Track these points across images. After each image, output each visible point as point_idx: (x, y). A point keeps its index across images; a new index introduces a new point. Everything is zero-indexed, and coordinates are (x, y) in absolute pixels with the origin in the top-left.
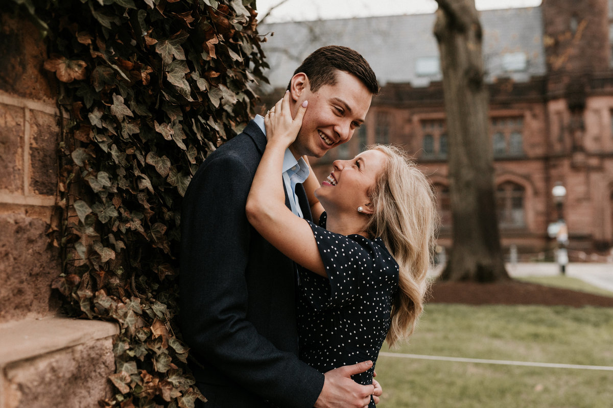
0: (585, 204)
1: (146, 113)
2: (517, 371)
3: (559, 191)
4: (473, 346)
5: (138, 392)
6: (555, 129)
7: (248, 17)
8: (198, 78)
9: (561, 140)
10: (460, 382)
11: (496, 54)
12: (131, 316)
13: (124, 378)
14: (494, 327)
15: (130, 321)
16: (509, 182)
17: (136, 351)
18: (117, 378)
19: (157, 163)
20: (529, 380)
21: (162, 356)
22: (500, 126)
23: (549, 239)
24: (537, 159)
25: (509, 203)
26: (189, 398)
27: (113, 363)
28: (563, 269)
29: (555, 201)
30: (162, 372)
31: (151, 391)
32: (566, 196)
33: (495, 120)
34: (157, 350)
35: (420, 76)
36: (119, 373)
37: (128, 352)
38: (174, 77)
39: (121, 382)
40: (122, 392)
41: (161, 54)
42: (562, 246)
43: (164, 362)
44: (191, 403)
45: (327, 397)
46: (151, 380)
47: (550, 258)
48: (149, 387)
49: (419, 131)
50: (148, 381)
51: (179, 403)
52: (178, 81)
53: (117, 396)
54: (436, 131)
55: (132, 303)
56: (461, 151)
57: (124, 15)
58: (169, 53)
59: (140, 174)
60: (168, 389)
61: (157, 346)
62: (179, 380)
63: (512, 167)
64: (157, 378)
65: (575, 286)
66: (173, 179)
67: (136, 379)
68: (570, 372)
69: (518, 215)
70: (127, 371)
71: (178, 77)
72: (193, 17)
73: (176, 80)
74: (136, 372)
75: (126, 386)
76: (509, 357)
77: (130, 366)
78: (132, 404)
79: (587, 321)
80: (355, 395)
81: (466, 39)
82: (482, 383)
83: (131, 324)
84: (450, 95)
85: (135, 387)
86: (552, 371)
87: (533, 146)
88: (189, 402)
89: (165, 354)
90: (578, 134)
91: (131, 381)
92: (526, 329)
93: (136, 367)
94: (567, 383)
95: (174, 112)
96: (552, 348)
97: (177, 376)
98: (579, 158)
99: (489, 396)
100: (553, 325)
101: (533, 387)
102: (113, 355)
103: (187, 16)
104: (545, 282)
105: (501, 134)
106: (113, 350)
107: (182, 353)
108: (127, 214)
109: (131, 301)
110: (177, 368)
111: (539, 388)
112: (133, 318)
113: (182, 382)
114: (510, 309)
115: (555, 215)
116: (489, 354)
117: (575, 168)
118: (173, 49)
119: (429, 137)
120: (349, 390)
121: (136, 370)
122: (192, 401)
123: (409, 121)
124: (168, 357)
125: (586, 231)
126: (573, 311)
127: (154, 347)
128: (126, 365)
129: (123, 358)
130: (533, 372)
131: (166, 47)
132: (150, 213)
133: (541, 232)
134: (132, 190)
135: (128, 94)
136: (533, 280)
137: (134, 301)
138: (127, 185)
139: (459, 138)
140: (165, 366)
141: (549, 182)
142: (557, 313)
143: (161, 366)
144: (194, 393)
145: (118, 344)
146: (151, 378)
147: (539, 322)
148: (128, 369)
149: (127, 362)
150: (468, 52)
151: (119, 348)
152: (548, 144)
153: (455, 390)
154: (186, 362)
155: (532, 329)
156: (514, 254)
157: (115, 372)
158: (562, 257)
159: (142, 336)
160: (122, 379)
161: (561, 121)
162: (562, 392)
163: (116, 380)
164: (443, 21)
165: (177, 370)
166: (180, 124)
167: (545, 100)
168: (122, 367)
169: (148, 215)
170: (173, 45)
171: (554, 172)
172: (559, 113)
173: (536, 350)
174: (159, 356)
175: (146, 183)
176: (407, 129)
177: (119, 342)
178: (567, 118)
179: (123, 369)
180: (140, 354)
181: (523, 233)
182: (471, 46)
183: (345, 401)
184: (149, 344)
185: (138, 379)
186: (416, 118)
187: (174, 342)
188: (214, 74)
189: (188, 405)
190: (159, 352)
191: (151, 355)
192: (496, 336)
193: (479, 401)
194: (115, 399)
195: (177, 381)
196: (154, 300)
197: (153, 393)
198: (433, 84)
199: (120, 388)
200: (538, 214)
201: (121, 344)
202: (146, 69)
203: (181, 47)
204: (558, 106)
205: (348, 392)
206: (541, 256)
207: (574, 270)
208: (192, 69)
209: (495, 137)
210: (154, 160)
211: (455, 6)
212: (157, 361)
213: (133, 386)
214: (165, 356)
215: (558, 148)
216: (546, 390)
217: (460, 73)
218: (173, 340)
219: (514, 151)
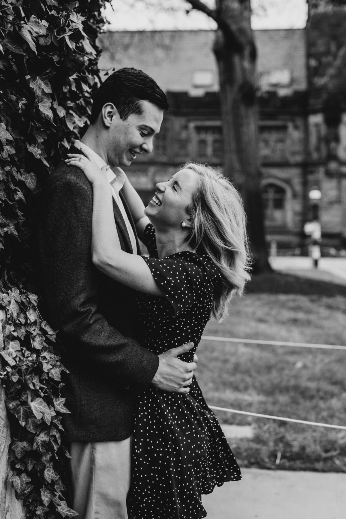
0: (336, 206)
1: (19, 137)
2: (280, 351)
3: (315, 195)
4: (243, 329)
5: (21, 364)
6: (313, 140)
7: (95, 55)
8: (57, 106)
9: (318, 149)
10: (233, 360)
11: (268, 72)
12: (13, 304)
13: (11, 353)
14: (260, 313)
15: (13, 308)
16: (271, 185)
17: (18, 332)
18: (6, 354)
19: (26, 178)
20: (291, 359)
21: (37, 337)
22: (266, 135)
23: (304, 236)
24: (297, 165)
25: (271, 204)
26: (56, 370)
27: (2, 342)
28: (316, 263)
29: (311, 203)
30: (38, 349)
31: (31, 364)
32: (321, 199)
33: (262, 129)
34: (33, 331)
35: (196, 87)
36: (7, 349)
37: (12, 332)
38: (43, 106)
39: (9, 357)
40: (10, 364)
41: (34, 88)
42: (315, 243)
43: (39, 341)
44: (58, 374)
45: (161, 374)
46: (30, 355)
47: (305, 253)
48: (28, 361)
49: (195, 137)
50: (28, 356)
51: (50, 374)
52: (47, 110)
53: (6, 368)
54: (210, 138)
55: (13, 294)
56: (234, 157)
57: (9, 57)
58: (39, 87)
59: (15, 188)
60: (45, 362)
61: (33, 329)
62: (50, 356)
63: (275, 171)
64: (35, 354)
65: (326, 278)
66: (37, 192)
67: (19, 354)
68: (324, 352)
69: (278, 214)
70: (13, 348)
71: (46, 106)
72: (58, 56)
73: (45, 109)
74: (20, 349)
75: (13, 360)
76: (273, 338)
77: (15, 344)
78: (17, 374)
79: (338, 309)
80: (182, 370)
81: (242, 58)
82: (251, 360)
83: (14, 310)
84: (227, 106)
85: (19, 361)
86: (310, 351)
87: (294, 153)
88: (56, 373)
89: (39, 334)
90: (333, 145)
91: (16, 356)
92: (287, 314)
93: (19, 345)
94: (322, 361)
95: (40, 136)
96: (309, 331)
97: (48, 352)
98: (333, 166)
99: (258, 372)
100: (309, 312)
101: (294, 364)
102: (3, 335)
103: (53, 55)
104: (301, 274)
105: (266, 142)
106: (2, 331)
107: (52, 334)
108: (5, 220)
109: (12, 292)
110: (48, 346)
111: (299, 365)
112: (15, 306)
113: (53, 357)
114: (273, 298)
115: (310, 215)
116: (256, 335)
117: (329, 174)
118: (43, 84)
119: (203, 142)
120: (177, 367)
121: (20, 347)
122: (59, 373)
123: (186, 127)
124: (42, 337)
125: (336, 229)
126: (325, 300)
127: (31, 330)
128: (12, 343)
129: (10, 338)
130: (294, 352)
131: (37, 82)
132: (22, 219)
133: (297, 230)
134: (9, 201)
135: (7, 120)
136: (291, 272)
137: (14, 292)
138: (5, 196)
139: (233, 145)
140: (40, 344)
141: (306, 186)
142: (312, 301)
143: (37, 344)
144: (60, 366)
145: (6, 326)
146: (30, 354)
147: (297, 309)
148: (14, 347)
149: (12, 341)
150: (243, 70)
151: (7, 330)
152: (307, 152)
153: (230, 366)
154: (54, 341)
155: (292, 315)
156: (273, 249)
157: (4, 349)
158: (316, 252)
159: (23, 321)
160: (10, 354)
161: (319, 132)
162: (318, 369)
163: (5, 355)
164: (222, 40)
165: (49, 348)
166: (42, 145)
167: (305, 113)
168: (9, 345)
169: (21, 221)
170: (42, 81)
171: (311, 178)
172: (317, 125)
173: (296, 332)
174: (35, 337)
175: (20, 195)
176: (184, 135)
177: (6, 325)
178: (324, 130)
179: (10, 346)
180: (21, 335)
181: (282, 230)
182: (246, 64)
183: (174, 376)
184: (28, 327)
185: (20, 354)
186: (192, 125)
187: (45, 325)
188: (69, 104)
189: (55, 376)
190: (35, 333)
191: (28, 335)
192: (261, 320)
193: (250, 376)
194: (6, 370)
195: (48, 356)
196: (24, 291)
197: (31, 365)
198: (208, 94)
199: (8, 361)
200: (295, 213)
201: (8, 327)
202: (22, 100)
203: (48, 83)
204: (316, 119)
205: (176, 368)
206: (297, 251)
207: (325, 264)
208: (54, 100)
209: (262, 145)
210: (24, 176)
211: (234, 27)
212: (33, 340)
213: (17, 359)
214: (40, 336)
215: (315, 156)
216: (305, 367)
217: (236, 88)
218: (44, 324)
219: (277, 157)
